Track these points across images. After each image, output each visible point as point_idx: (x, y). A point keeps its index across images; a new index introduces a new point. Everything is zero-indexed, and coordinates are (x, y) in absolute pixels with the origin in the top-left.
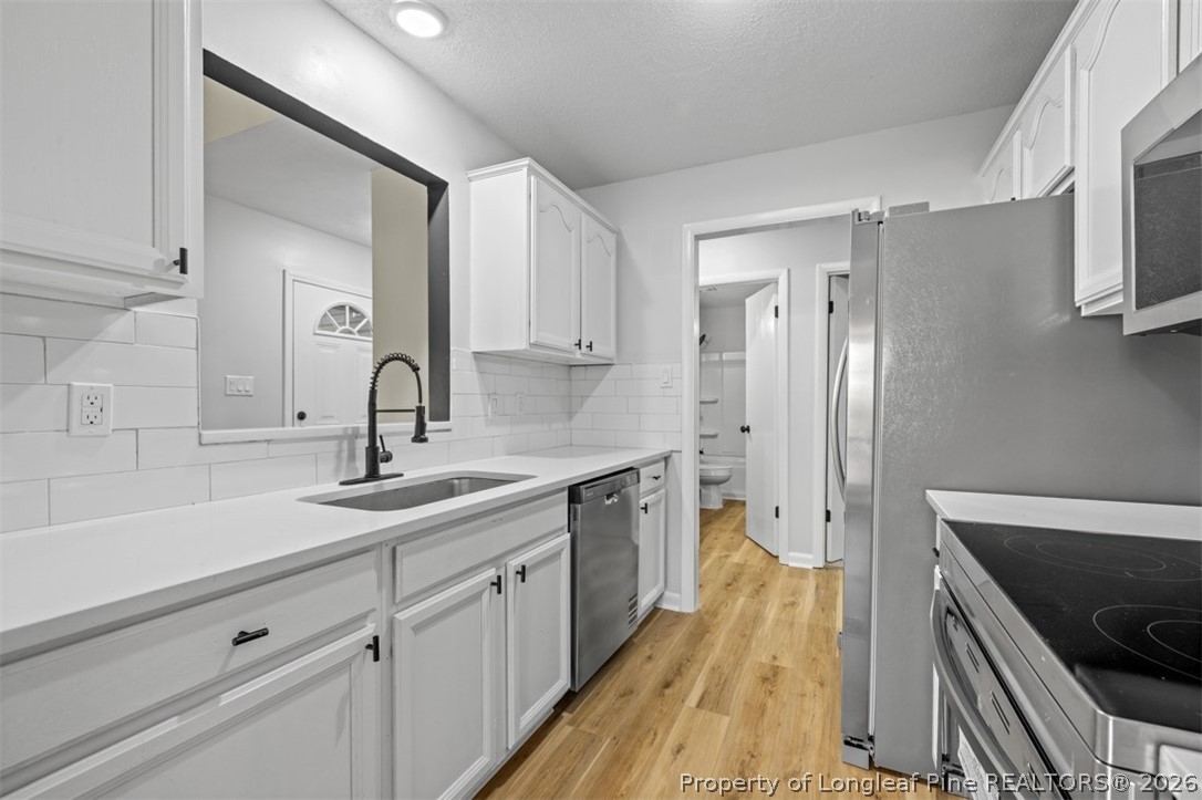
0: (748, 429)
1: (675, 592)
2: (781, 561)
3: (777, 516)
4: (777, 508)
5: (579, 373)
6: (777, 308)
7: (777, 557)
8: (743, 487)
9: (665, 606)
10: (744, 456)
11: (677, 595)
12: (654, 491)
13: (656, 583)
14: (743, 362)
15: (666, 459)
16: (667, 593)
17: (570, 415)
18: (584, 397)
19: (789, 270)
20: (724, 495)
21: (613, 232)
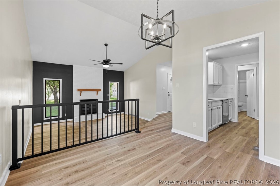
0: (247, 96)
1: (234, 119)
2: (255, 119)
3: (254, 111)
4: (254, 110)
5: (216, 87)
6: (254, 74)
7: (254, 119)
8: (246, 108)
9: (232, 121)
10: (246, 102)
11: (234, 120)
12: (230, 103)
13: (231, 117)
14: (246, 82)
15: (232, 99)
16: (232, 119)
17: (214, 93)
18: (216, 90)
19: (257, 68)
20: (241, 110)
21: (222, 66)
